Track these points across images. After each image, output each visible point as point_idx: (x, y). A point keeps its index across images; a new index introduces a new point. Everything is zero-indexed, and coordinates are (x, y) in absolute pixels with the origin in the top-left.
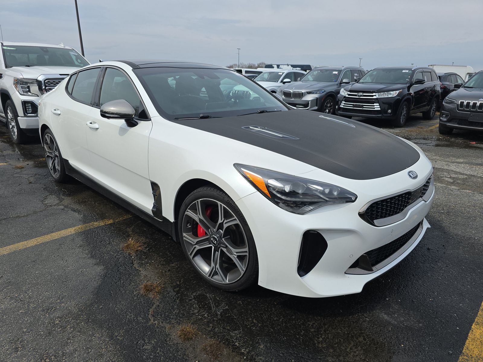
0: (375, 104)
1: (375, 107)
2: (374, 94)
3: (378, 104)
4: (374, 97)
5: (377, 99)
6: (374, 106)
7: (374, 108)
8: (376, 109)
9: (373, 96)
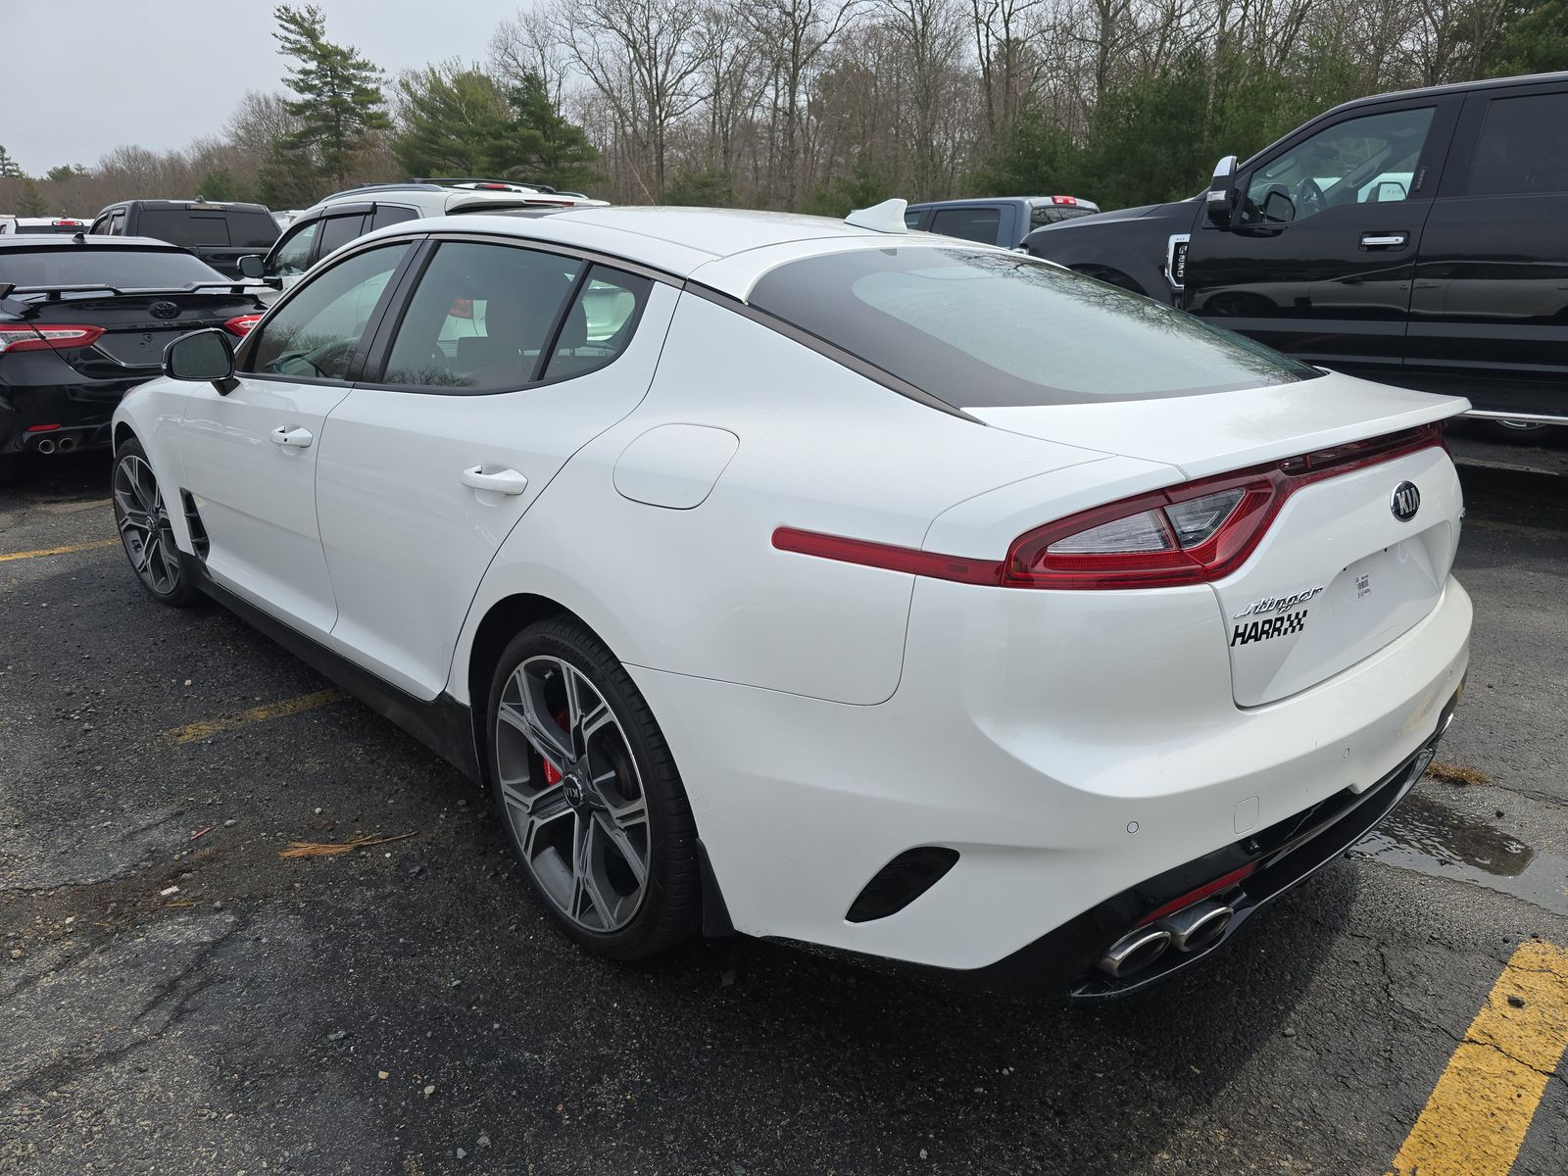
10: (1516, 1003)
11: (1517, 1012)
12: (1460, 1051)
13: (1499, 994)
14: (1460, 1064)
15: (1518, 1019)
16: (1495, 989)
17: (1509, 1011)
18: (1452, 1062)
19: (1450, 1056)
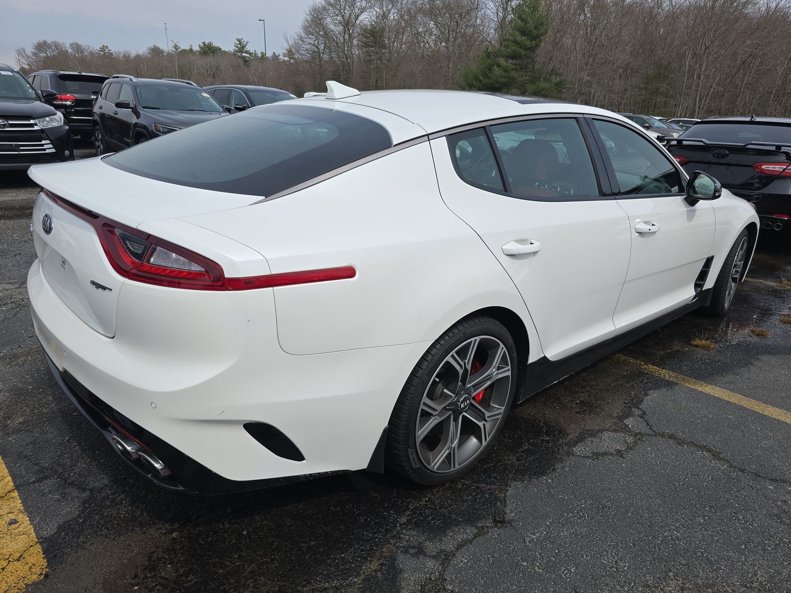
0: (43, 142)
1: (45, 147)
2: (32, 122)
3: (48, 142)
4: (36, 128)
5: (42, 131)
6: (43, 145)
7: (45, 150)
8: (48, 151)
9: (32, 125)
10: (13, 522)
11: (7, 519)
12: (12, 484)
13: (24, 519)
14: (6, 480)
15: (6, 517)
16: (28, 522)
17: (12, 516)
18: (9, 478)
19: (12, 479)
